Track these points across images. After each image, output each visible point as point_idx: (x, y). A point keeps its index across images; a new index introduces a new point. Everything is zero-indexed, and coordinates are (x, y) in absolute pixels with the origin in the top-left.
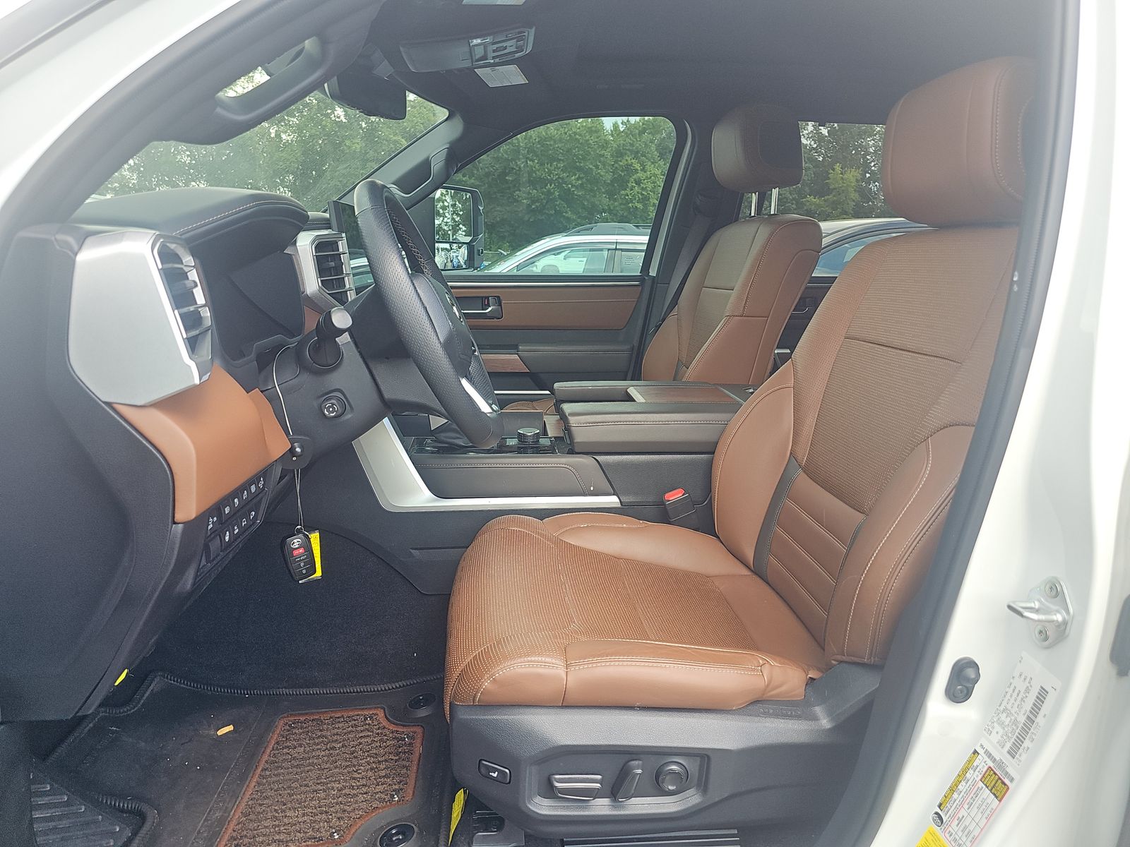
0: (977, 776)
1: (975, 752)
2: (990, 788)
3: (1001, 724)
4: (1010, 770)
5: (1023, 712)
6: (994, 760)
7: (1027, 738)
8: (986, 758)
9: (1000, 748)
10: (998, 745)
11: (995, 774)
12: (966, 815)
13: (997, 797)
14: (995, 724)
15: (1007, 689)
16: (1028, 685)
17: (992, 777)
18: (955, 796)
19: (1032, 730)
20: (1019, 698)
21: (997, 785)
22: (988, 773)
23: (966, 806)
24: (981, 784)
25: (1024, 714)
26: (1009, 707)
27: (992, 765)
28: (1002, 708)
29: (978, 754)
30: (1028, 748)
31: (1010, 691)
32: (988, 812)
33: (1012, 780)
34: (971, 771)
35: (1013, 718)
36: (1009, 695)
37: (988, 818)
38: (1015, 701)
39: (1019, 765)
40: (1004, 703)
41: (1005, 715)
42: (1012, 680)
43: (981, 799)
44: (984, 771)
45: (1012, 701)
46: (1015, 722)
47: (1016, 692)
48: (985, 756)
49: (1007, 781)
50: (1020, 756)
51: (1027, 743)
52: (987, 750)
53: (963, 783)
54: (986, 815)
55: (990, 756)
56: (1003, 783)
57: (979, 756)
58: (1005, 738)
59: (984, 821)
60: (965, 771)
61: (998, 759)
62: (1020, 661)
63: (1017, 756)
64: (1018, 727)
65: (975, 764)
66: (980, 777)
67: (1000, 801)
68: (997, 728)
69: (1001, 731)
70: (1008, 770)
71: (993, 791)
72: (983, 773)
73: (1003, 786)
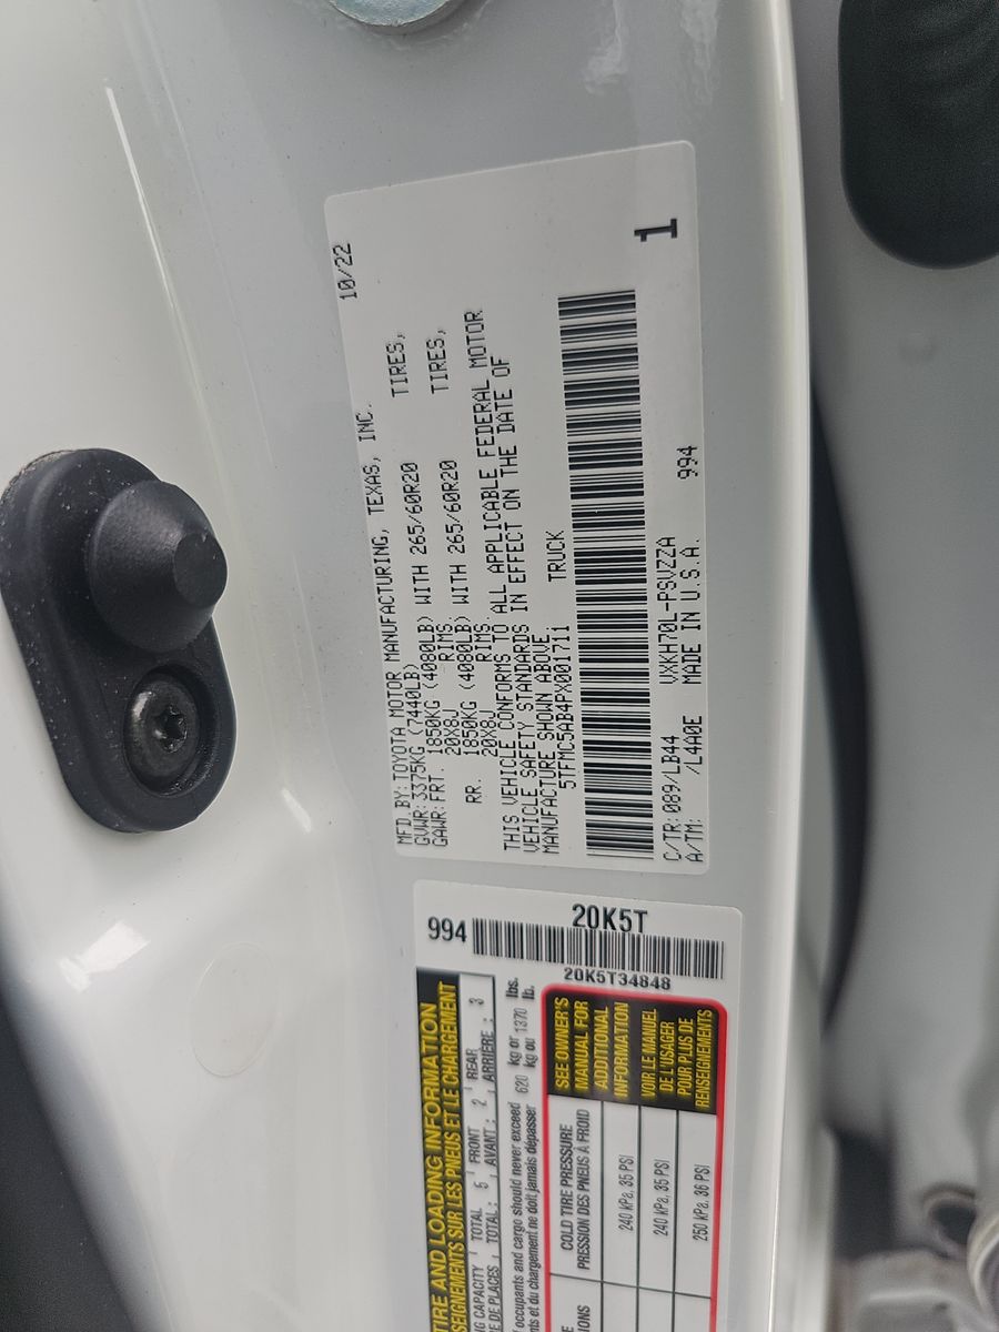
0: (521, 1086)
1: (432, 986)
2: (622, 1089)
3: (466, 733)
4: (665, 922)
5: (535, 560)
6: (550, 944)
7: (653, 685)
8: (506, 969)
9: (540, 858)
10: (518, 856)
11: (596, 1001)
12: (589, 1294)
13: (688, 1105)
14: (434, 763)
15: (375, 525)
16: (481, 376)
17: (602, 1030)
18: (481, 1254)
19: (655, 611)
20: (472, 507)
21: (649, 1048)
22: (562, 1032)
23: (563, 1261)
24: (564, 1111)
25: (554, 570)
26: (443, 611)
27: (550, 975)
28: (409, 653)
29: (452, 980)
30: (693, 728)
31: (394, 517)
32: (689, 1201)
33: (708, 959)
34: (475, 1090)
35: (504, 647)
36: (399, 546)
37: (711, 1231)
38: (456, 542)
39: (697, 858)
40: (406, 617)
41: (448, 672)
42: (366, 452)
43: (613, 1173)
44: (535, 1031)
45: (439, 561)
46: (531, 657)
47: (430, 489)
48: (488, 963)
49: (685, 988)
50: (672, 806)
51: (667, 707)
52: (479, 926)
53: (478, 1173)
54: (687, 1221)
55: (511, 940)
56: (676, 1011)
57: (467, 988)
58: (530, 784)
59: (696, 1254)
60: (443, 1110)
61: (564, 921)
62: (346, 284)
63: (659, 819)
64: (563, 674)
65: (471, 1041)
66: (536, 1078)
67: (716, 1108)
68: (454, 770)
69: (484, 770)
70: (653, 929)
71: (648, 1090)
72: (539, 1052)
73: (686, 1026)
